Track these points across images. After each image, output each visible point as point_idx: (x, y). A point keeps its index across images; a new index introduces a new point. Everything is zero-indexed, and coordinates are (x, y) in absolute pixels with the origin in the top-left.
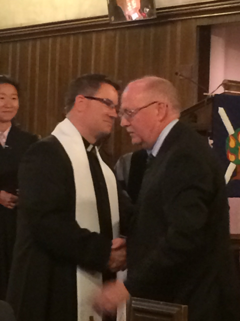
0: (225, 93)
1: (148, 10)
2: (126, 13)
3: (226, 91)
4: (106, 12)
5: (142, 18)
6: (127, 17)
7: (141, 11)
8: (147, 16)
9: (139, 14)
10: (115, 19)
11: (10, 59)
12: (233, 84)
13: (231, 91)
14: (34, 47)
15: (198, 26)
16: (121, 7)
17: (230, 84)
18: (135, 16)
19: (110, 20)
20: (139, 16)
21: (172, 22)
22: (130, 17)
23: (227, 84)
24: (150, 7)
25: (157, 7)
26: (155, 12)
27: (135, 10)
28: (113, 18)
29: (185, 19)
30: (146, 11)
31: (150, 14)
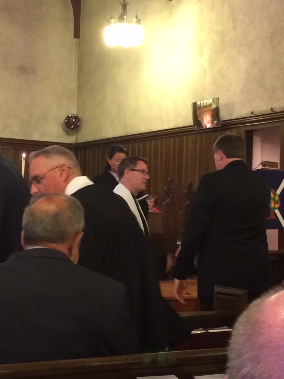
0: (262, 168)
1: (216, 122)
2: (203, 124)
3: (263, 167)
4: (192, 124)
5: (213, 127)
6: (204, 126)
7: (212, 122)
8: (215, 125)
9: (211, 124)
10: (197, 128)
11: (137, 151)
12: (267, 163)
13: (266, 167)
14: (150, 144)
15: (245, 131)
16: (201, 121)
17: (265, 163)
18: (209, 126)
19: (194, 128)
20: (211, 126)
21: (230, 128)
22: (206, 126)
23: (263, 164)
24: (217, 120)
25: (221, 120)
26: (220, 123)
27: (209, 122)
28: (196, 127)
29: (237, 127)
30: (215, 122)
31: (217, 124)
